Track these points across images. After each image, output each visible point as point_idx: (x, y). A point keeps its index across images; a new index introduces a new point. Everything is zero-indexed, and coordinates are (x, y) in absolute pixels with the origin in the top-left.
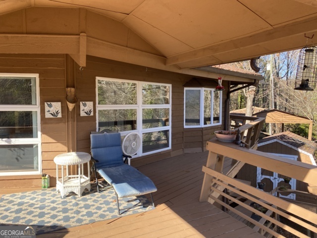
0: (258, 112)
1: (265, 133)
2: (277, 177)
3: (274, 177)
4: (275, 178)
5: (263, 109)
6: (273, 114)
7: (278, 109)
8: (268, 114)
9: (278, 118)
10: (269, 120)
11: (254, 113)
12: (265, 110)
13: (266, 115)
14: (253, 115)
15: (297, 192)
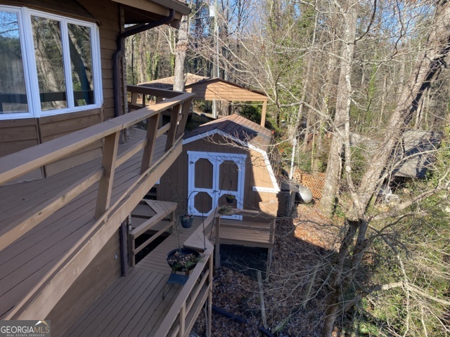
0: (194, 82)
1: (207, 115)
2: (217, 189)
3: (214, 189)
4: (215, 191)
5: (202, 78)
6: (216, 86)
7: (226, 79)
8: (208, 86)
9: (223, 93)
10: (211, 96)
11: (187, 84)
12: (204, 79)
13: (206, 88)
14: (186, 87)
15: (244, 213)
